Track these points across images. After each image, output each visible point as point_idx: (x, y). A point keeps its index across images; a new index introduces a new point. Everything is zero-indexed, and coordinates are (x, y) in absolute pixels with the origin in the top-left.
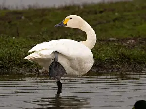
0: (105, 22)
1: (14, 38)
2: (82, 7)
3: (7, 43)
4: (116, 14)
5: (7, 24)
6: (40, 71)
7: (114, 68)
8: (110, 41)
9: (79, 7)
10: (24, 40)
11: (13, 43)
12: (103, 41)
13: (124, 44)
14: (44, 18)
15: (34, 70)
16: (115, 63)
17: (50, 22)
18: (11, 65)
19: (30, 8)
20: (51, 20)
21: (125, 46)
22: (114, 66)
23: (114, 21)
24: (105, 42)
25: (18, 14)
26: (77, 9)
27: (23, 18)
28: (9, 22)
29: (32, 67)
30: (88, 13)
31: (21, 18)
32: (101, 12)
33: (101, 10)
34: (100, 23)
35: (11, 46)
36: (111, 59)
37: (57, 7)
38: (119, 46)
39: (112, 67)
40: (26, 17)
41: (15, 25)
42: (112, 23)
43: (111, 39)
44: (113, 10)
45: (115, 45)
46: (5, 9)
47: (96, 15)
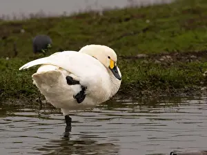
0: (132, 33)
1: (7, 58)
2: (101, 14)
4: (148, 21)
6: (44, 102)
7: (142, 95)
8: (137, 58)
9: (97, 14)
10: (21, 61)
11: (7, 66)
12: (129, 58)
13: (157, 61)
14: (51, 30)
15: (34, 101)
17: (59, 35)
18: (3, 95)
19: (32, 18)
20: (60, 33)
21: (157, 65)
22: (143, 92)
23: (145, 31)
24: (131, 60)
25: (15, 26)
26: (94, 18)
27: (23, 31)
28: (4, 38)
29: (32, 97)
30: (110, 21)
31: (19, 32)
32: (127, 20)
33: (128, 16)
34: (126, 35)
35: (4, 70)
36: (138, 83)
37: (68, 15)
38: (150, 64)
41: (11, 41)
42: (141, 34)
43: (140, 55)
44: (143, 17)
45: (144, 63)
47: (119, 24)
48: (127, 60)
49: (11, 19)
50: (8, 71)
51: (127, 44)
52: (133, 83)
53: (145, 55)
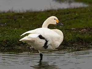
0: (70, 19)
1: (16, 29)
3: (11, 32)
4: (77, 14)
5: (13, 21)
6: (31, 48)
8: (71, 30)
9: (55, 10)
10: (22, 30)
11: (15, 32)
12: (68, 30)
13: (80, 31)
14: (35, 17)
16: (74, 42)
17: (38, 19)
18: (14, 44)
19: (27, 12)
21: (80, 33)
22: (73, 45)
23: (75, 18)
25: (20, 15)
26: (54, 12)
27: (23, 17)
28: (15, 20)
29: (26, 45)
30: (60, 14)
31: (21, 17)
32: (68, 13)
33: (68, 12)
34: (67, 20)
35: (14, 34)
36: (72, 40)
37: (42, 11)
38: (77, 33)
39: (72, 45)
40: (25, 17)
41: (18, 21)
42: (74, 20)
43: (73, 29)
44: (75, 12)
45: (74, 32)
46: (13, 12)
47: (65, 15)
48: (67, 31)
49: (18, 12)
50: (16, 34)
51: (67, 24)
52: (70, 40)
53: (75, 29)
